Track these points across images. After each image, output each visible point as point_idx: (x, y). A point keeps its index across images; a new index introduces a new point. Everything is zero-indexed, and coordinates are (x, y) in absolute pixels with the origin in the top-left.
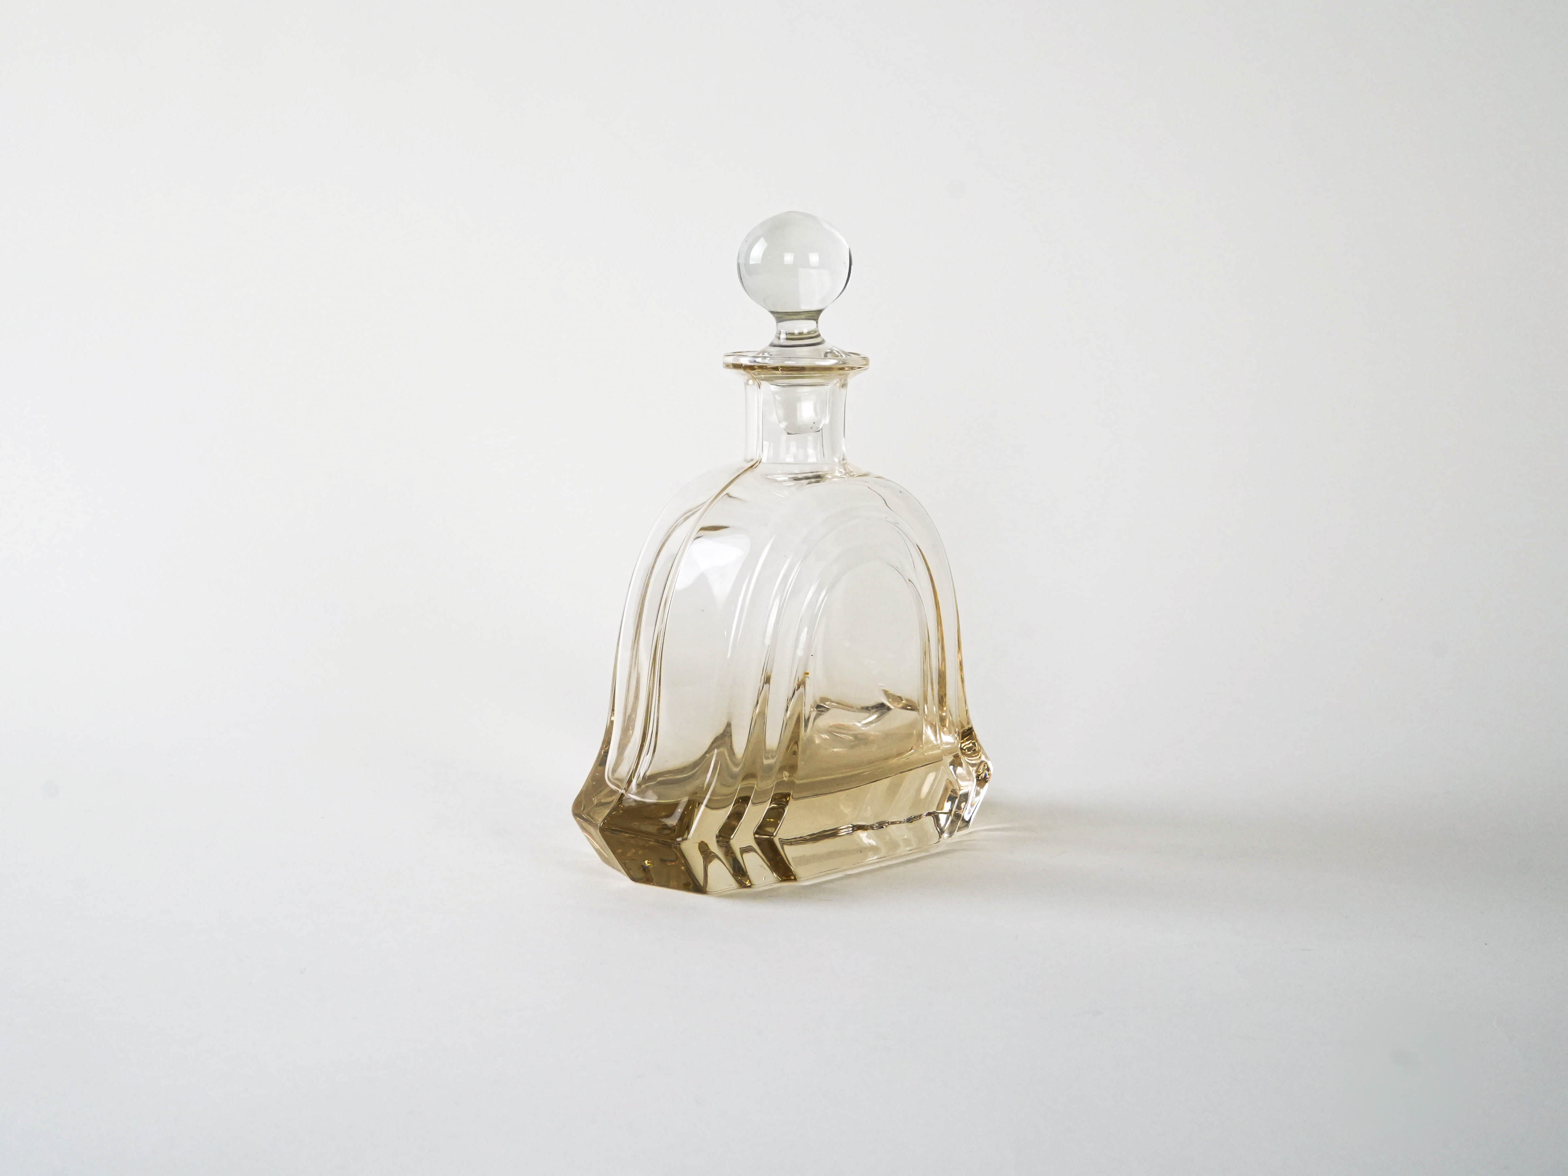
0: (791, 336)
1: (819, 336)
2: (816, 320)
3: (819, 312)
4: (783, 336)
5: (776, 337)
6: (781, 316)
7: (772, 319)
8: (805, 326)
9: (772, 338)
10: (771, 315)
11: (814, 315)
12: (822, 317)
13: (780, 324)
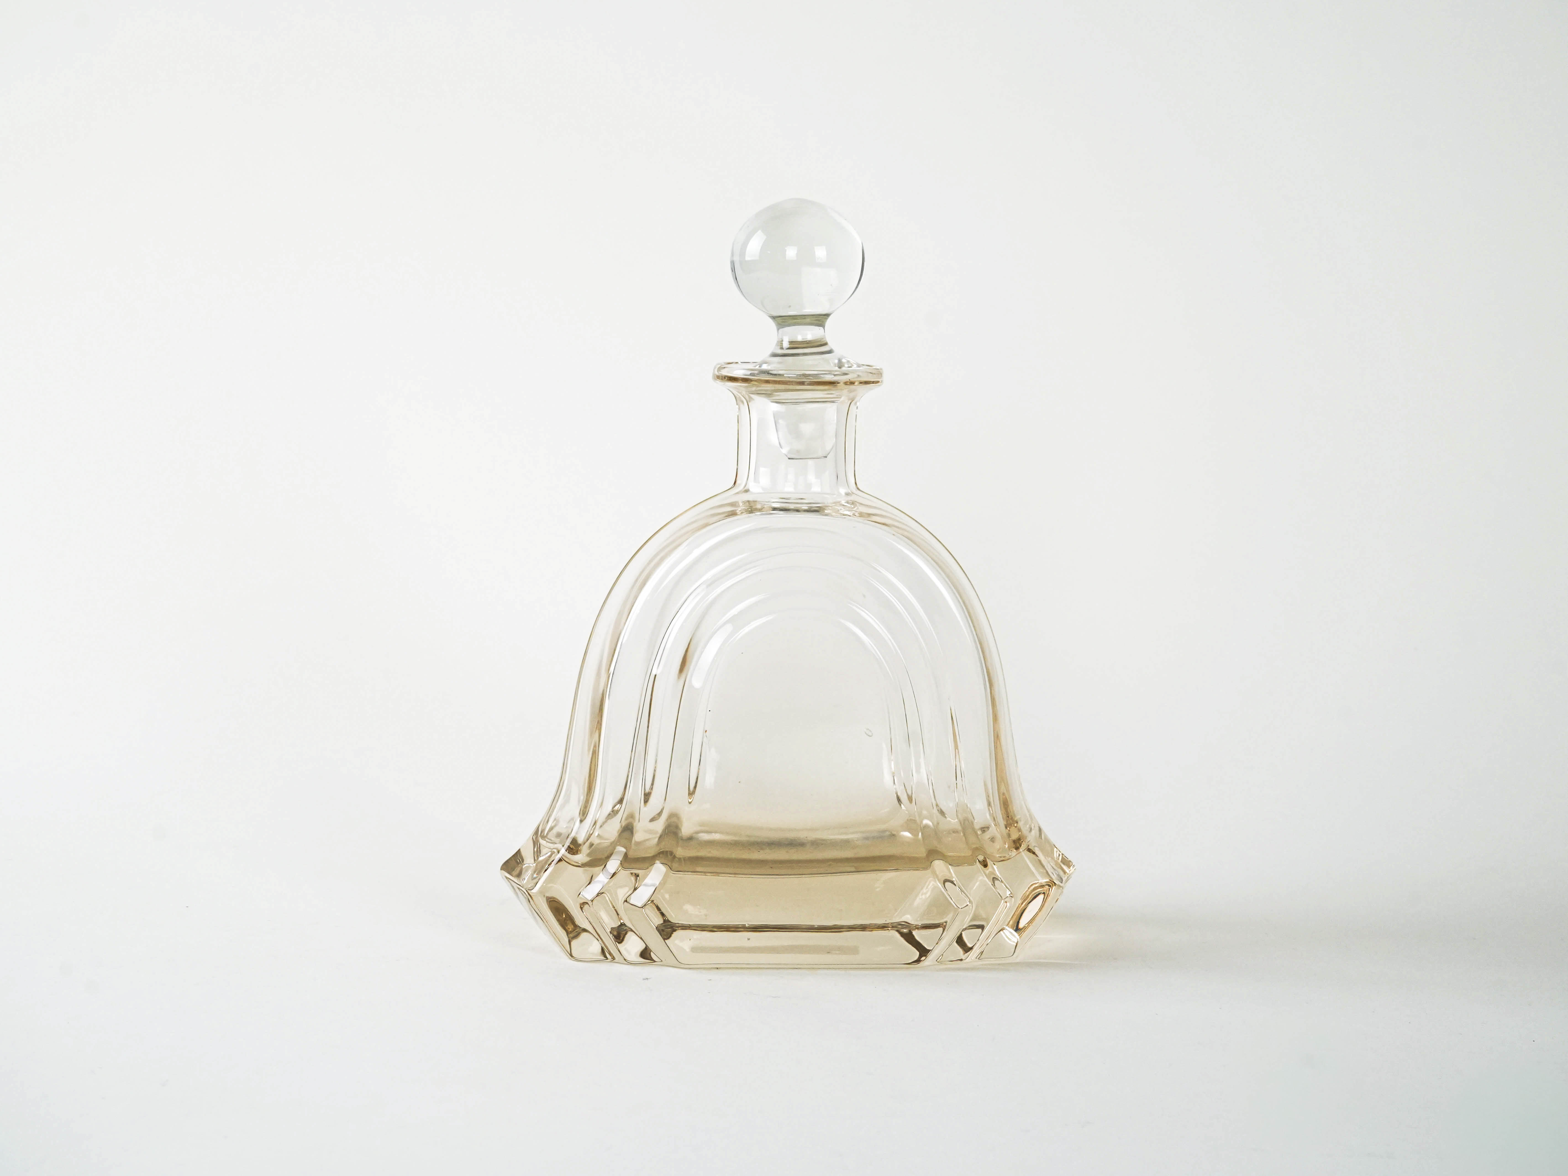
0: (794, 345)
1: (826, 344)
2: (823, 326)
3: (827, 315)
4: (786, 344)
5: (777, 345)
6: (783, 321)
7: (772, 324)
8: (809, 333)
9: (773, 348)
10: (771, 321)
11: (820, 320)
12: (829, 322)
13: (781, 330)
